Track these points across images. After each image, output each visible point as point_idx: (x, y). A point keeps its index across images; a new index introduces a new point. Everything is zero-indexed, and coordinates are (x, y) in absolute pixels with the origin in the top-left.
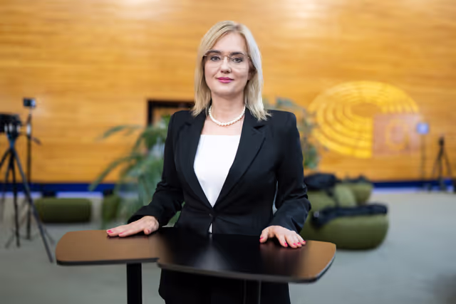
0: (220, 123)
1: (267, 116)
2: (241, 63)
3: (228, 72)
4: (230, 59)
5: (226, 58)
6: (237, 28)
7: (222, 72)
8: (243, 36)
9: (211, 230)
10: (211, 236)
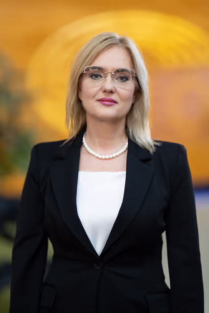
0: (100, 156)
3: (111, 92)
5: (109, 76)
6: (122, 41)
7: (105, 92)
8: (129, 50)
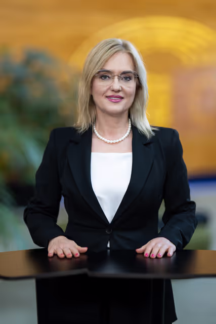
0: (108, 141)
1: (153, 131)
2: (131, 81)
3: (119, 91)
4: (119, 78)
5: (116, 77)
7: (113, 91)
8: (131, 55)
9: (109, 246)
10: (109, 251)
